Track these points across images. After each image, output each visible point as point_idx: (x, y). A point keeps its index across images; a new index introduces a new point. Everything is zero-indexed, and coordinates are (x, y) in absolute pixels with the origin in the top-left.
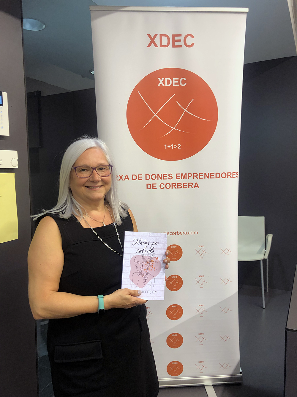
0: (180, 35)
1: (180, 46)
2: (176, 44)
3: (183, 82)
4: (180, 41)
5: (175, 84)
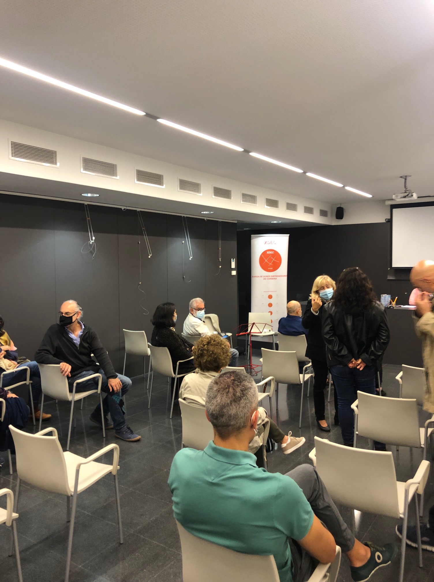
0: (272, 241)
1: (272, 244)
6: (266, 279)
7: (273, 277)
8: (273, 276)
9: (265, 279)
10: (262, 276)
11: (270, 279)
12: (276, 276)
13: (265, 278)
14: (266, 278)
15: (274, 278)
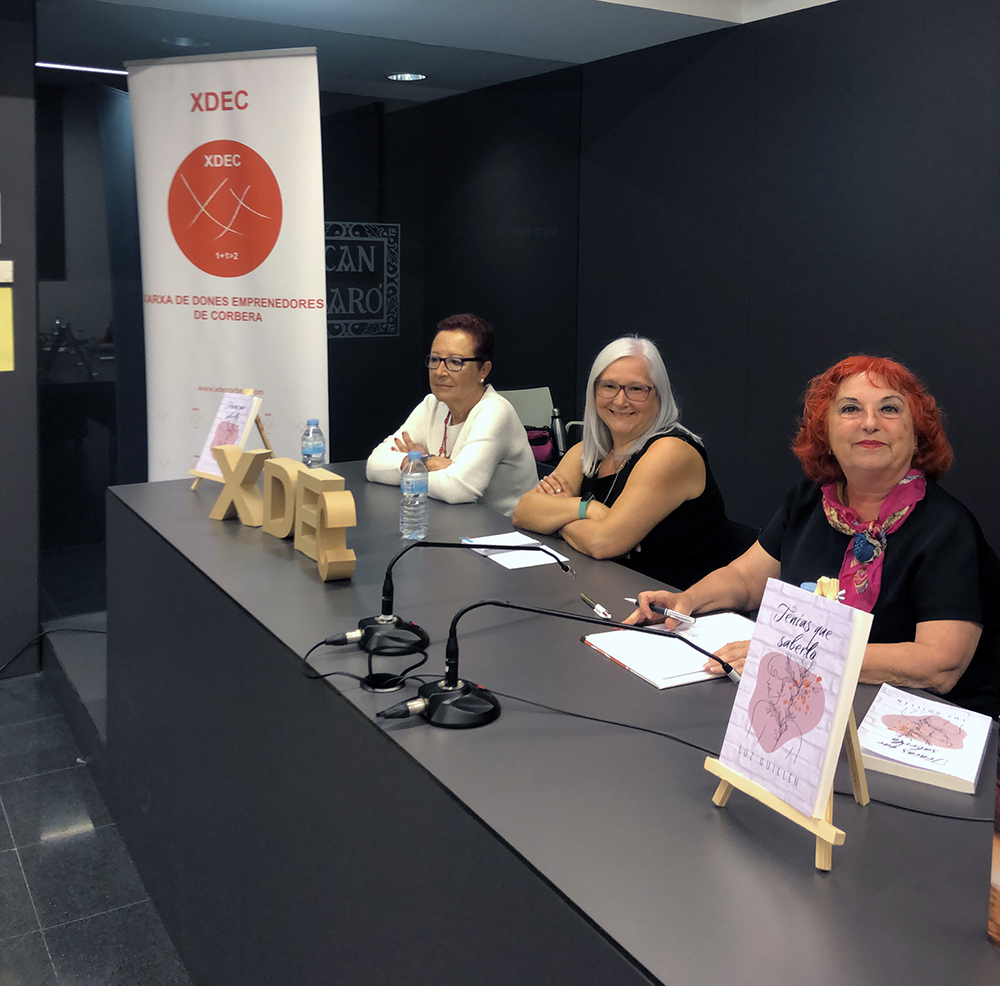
0: (230, 93)
1: (230, 109)
2: (227, 105)
3: (237, 160)
4: (230, 100)
5: (228, 163)
6: (208, 316)
7: (241, 309)
8: (244, 302)
9: (201, 315)
10: (184, 300)
11: (229, 315)
12: (257, 302)
13: (200, 308)
14: (209, 308)
15: (250, 310)
